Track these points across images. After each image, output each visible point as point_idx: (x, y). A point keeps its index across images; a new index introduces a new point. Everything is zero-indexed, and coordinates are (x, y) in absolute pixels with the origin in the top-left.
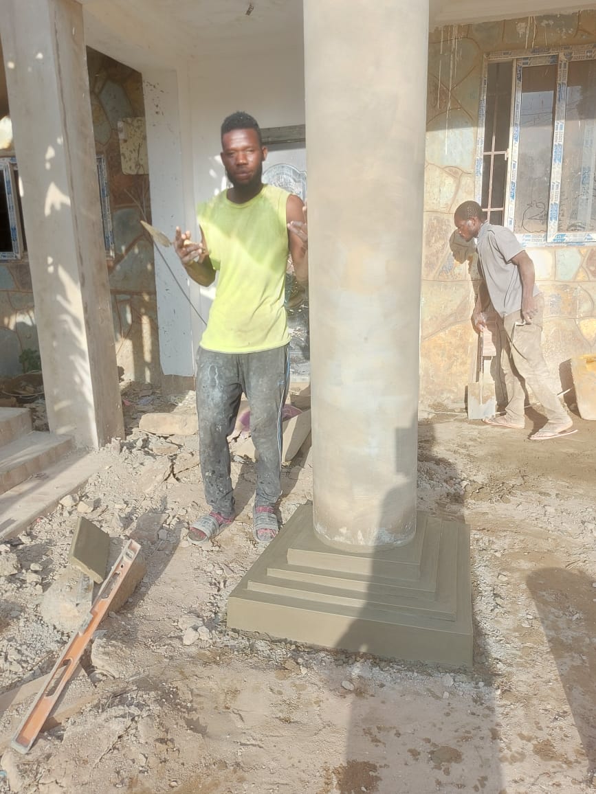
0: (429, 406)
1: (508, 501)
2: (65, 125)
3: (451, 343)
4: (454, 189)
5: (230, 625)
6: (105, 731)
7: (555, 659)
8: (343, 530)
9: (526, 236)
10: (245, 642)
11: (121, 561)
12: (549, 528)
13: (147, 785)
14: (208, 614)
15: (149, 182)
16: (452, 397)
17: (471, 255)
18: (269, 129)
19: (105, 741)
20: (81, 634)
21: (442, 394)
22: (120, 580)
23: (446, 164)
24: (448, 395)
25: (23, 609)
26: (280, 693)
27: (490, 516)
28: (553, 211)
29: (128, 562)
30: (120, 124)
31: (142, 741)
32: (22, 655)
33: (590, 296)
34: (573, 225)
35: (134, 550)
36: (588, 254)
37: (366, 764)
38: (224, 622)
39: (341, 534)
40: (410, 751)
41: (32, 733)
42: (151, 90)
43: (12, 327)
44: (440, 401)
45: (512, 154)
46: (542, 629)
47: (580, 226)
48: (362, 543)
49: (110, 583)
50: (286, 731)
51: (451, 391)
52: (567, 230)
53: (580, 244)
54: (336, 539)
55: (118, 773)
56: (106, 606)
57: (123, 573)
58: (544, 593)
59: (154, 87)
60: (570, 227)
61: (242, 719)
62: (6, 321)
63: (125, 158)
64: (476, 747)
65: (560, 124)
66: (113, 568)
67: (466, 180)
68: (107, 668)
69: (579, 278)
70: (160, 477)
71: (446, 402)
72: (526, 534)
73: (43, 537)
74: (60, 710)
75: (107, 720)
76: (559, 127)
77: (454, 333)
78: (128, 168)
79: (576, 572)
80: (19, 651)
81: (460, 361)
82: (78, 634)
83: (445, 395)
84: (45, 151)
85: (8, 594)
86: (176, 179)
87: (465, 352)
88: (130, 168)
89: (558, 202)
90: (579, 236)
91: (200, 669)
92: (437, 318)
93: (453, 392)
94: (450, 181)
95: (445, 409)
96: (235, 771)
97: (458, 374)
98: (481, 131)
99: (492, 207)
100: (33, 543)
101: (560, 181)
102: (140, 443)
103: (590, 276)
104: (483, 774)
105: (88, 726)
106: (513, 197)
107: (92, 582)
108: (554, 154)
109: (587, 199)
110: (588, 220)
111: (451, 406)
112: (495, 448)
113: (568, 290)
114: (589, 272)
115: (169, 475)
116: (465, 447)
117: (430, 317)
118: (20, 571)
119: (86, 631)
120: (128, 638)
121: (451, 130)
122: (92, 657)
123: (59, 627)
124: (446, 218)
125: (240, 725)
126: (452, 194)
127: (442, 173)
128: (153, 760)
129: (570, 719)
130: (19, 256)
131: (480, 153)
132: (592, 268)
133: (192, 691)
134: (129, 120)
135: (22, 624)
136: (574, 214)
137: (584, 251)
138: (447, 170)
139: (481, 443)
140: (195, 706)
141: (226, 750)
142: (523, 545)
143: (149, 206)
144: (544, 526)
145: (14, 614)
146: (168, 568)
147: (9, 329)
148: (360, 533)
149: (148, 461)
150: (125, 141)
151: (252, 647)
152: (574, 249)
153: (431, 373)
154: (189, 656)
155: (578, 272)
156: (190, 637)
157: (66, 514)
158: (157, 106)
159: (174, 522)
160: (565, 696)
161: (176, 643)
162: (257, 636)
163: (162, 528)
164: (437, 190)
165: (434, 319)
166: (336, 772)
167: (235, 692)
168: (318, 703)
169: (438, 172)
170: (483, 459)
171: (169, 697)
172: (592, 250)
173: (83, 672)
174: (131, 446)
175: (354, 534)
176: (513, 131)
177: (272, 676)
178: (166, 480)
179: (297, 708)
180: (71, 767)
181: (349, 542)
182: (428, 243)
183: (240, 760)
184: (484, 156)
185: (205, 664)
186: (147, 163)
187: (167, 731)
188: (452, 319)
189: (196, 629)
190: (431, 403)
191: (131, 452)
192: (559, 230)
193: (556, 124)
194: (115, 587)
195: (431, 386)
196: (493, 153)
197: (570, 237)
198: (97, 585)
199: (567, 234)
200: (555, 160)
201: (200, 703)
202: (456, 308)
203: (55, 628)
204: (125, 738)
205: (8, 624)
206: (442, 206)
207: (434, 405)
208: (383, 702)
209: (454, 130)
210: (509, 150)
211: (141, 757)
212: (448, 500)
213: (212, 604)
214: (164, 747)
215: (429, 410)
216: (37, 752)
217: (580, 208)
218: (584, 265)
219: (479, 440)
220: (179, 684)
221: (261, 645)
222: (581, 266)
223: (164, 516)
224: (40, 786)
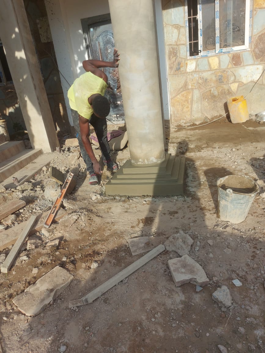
0: (175, 126)
1: (201, 151)
2: (18, 23)
3: (182, 99)
4: (177, 34)
5: (107, 194)
6: (72, 219)
7: (210, 189)
8: (140, 160)
9: (208, 52)
10: (112, 197)
11: (68, 179)
12: (214, 157)
13: (86, 230)
14: (99, 192)
15: (53, 45)
16: (184, 122)
17: (187, 62)
18: (99, 16)
19: (72, 221)
20: (59, 198)
21: (180, 121)
22: (68, 184)
23: (174, 23)
24: (183, 121)
25: (38, 197)
26: (124, 206)
27: (194, 157)
28: (217, 40)
29: (70, 179)
30: (38, 21)
31: (83, 220)
32: (41, 208)
33: (234, 73)
34: (225, 45)
35: (72, 175)
36: (232, 56)
37: (150, 217)
38: (105, 194)
39: (140, 162)
40: (163, 213)
41: (50, 222)
42: (49, 4)
43: (7, 114)
44: (180, 124)
45: (199, 17)
46: (207, 183)
47: (228, 45)
48: (147, 163)
49: (65, 185)
50: (126, 214)
51: (184, 119)
52: (223, 47)
53: (229, 52)
54: (138, 163)
55: (77, 228)
56: (66, 191)
57: (69, 182)
58: (209, 174)
59: (49, 2)
60: (224, 46)
61: (113, 213)
62: (5, 112)
63: (42, 35)
64: (182, 210)
65: (217, 1)
66: (66, 181)
67: (182, 30)
68: (69, 206)
69: (229, 67)
70: (76, 158)
71: (182, 124)
72: (205, 160)
73: (39, 180)
74: (57, 217)
75: (71, 216)
76: (217, 3)
77: (183, 95)
78: (43, 40)
79: (221, 168)
80: (40, 207)
81: (186, 107)
82: (58, 198)
83: (182, 121)
84: (12, 35)
85: (32, 194)
86: (64, 42)
87: (188, 103)
88: (44, 40)
89: (219, 36)
90: (228, 49)
91: (98, 205)
92: (176, 90)
93: (185, 119)
94: (176, 31)
95: (181, 126)
96: (112, 224)
97: (186, 112)
98: (186, 8)
99: (193, 41)
100: (36, 181)
101: (219, 27)
102: (67, 149)
103: (233, 65)
104: (184, 215)
105: (66, 218)
106: (201, 35)
107: (59, 184)
108: (216, 15)
109: (230, 33)
110: (231, 43)
111: (184, 125)
112: (199, 137)
113: (225, 72)
114: (232, 64)
115: (80, 157)
116: (188, 138)
117: (173, 90)
118: (34, 188)
119: (60, 197)
120: (75, 199)
121: (174, 9)
122: (64, 204)
123: (51, 200)
124: (175, 47)
125: (112, 215)
126: (177, 37)
127: (172, 28)
128: (87, 224)
129: (212, 202)
130: (5, 84)
131: (187, 18)
132: (234, 62)
133: (97, 209)
134: (41, 18)
135: (38, 201)
136: (226, 40)
137: (230, 55)
138: (174, 26)
139: (194, 136)
140: (98, 212)
141: (109, 220)
142: (204, 163)
143: (55, 56)
144: (212, 157)
145: (35, 199)
146: (84, 183)
147: (6, 115)
148: (146, 160)
149: (71, 154)
150: (41, 28)
151: (114, 199)
152: (226, 55)
153: (176, 113)
154: (94, 202)
155: (229, 64)
156: (94, 198)
157: (45, 172)
158: (52, 11)
159: (84, 170)
160: (211, 197)
161: (90, 200)
162: (116, 195)
163: (80, 172)
164: (171, 35)
165: (175, 90)
166: (142, 220)
167: (110, 208)
168: (136, 207)
169: (171, 27)
170: (194, 141)
171: (90, 211)
172: (233, 55)
173: (62, 208)
174: (64, 151)
175: (144, 161)
176: (199, 7)
177: (121, 203)
178: (79, 158)
179: (129, 209)
180: (63, 228)
181: (143, 164)
182: (170, 59)
183: (113, 222)
184: (189, 19)
185: (100, 203)
186: (51, 37)
187: (90, 218)
188: (182, 90)
189: (96, 196)
190: (176, 125)
191: (64, 152)
192: (220, 48)
193: (215, 2)
194: (67, 186)
195: (176, 118)
196: (192, 17)
197: (224, 50)
198: (61, 185)
199: (224, 49)
200: (216, 18)
201: (99, 212)
202: (183, 85)
203: (50, 201)
204: (78, 220)
205: (34, 201)
206: (173, 42)
207: (177, 125)
208: (156, 205)
209: (175, 8)
210: (198, 15)
211: (83, 224)
212: (180, 154)
213: (101, 190)
214: (90, 221)
215: (175, 127)
216: (51, 227)
217: (228, 37)
218: (231, 61)
219: (193, 135)
220: (93, 208)
221: (117, 198)
222: (230, 62)
223: (80, 169)
224: (55, 234)
